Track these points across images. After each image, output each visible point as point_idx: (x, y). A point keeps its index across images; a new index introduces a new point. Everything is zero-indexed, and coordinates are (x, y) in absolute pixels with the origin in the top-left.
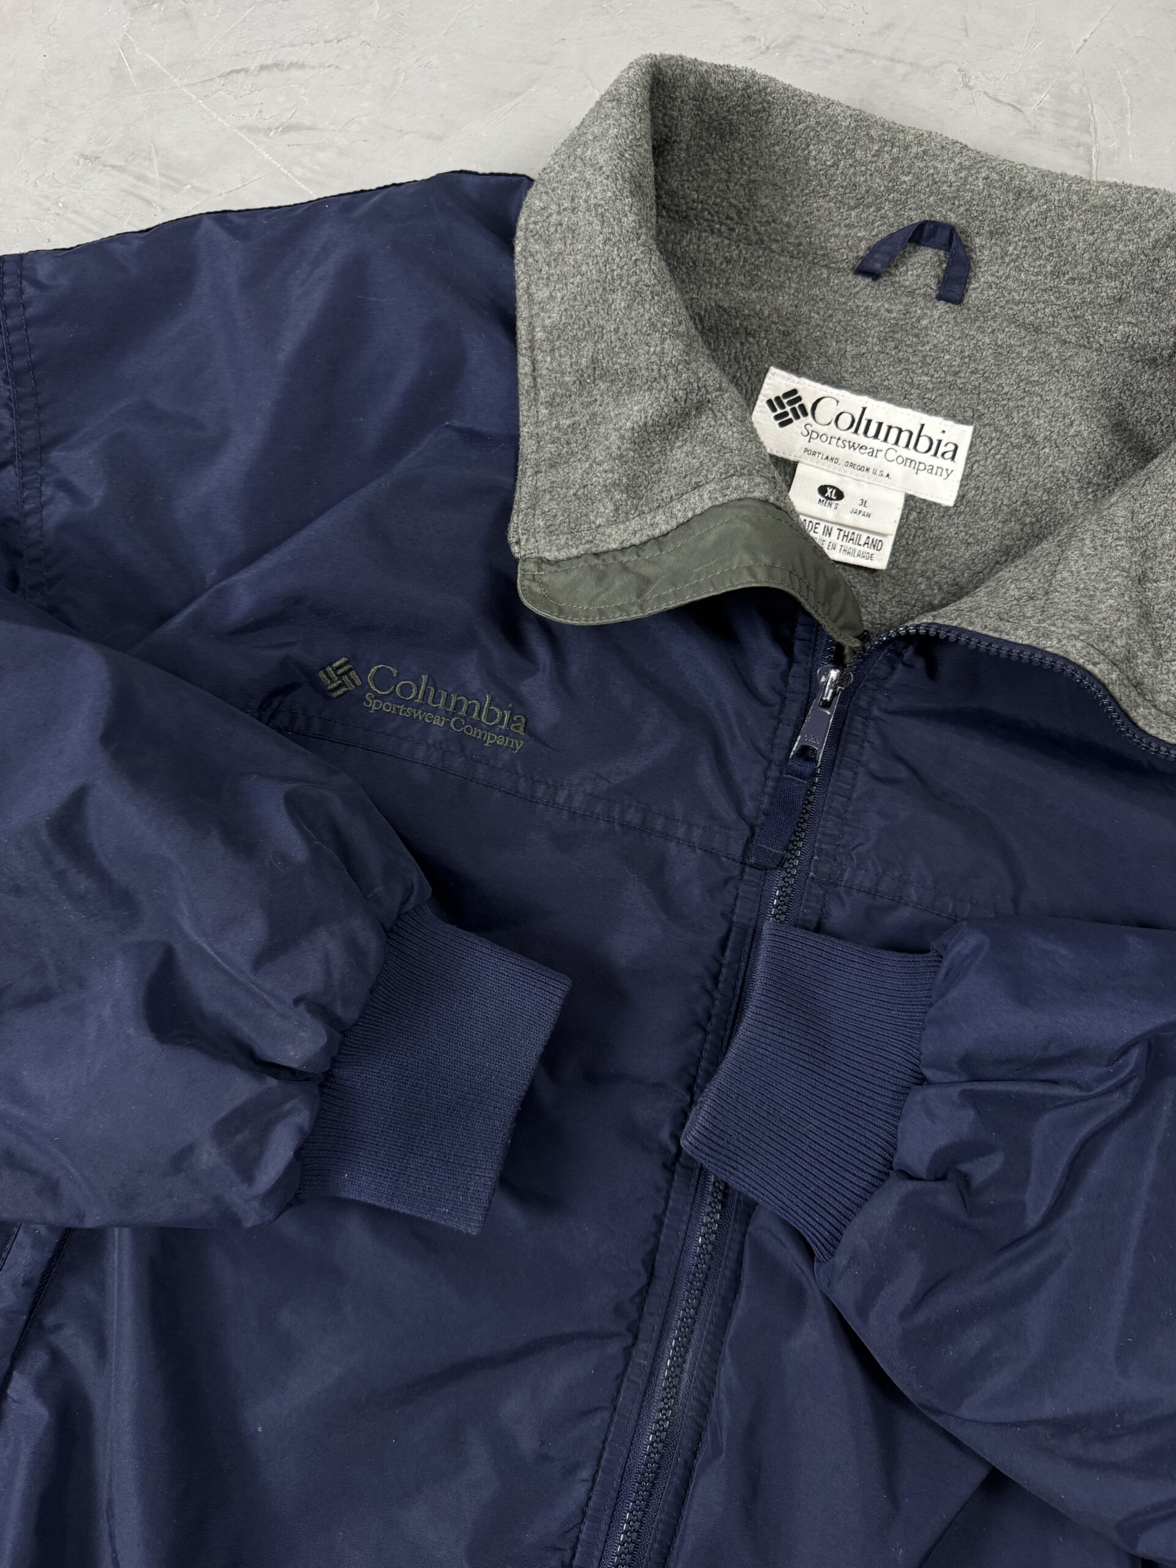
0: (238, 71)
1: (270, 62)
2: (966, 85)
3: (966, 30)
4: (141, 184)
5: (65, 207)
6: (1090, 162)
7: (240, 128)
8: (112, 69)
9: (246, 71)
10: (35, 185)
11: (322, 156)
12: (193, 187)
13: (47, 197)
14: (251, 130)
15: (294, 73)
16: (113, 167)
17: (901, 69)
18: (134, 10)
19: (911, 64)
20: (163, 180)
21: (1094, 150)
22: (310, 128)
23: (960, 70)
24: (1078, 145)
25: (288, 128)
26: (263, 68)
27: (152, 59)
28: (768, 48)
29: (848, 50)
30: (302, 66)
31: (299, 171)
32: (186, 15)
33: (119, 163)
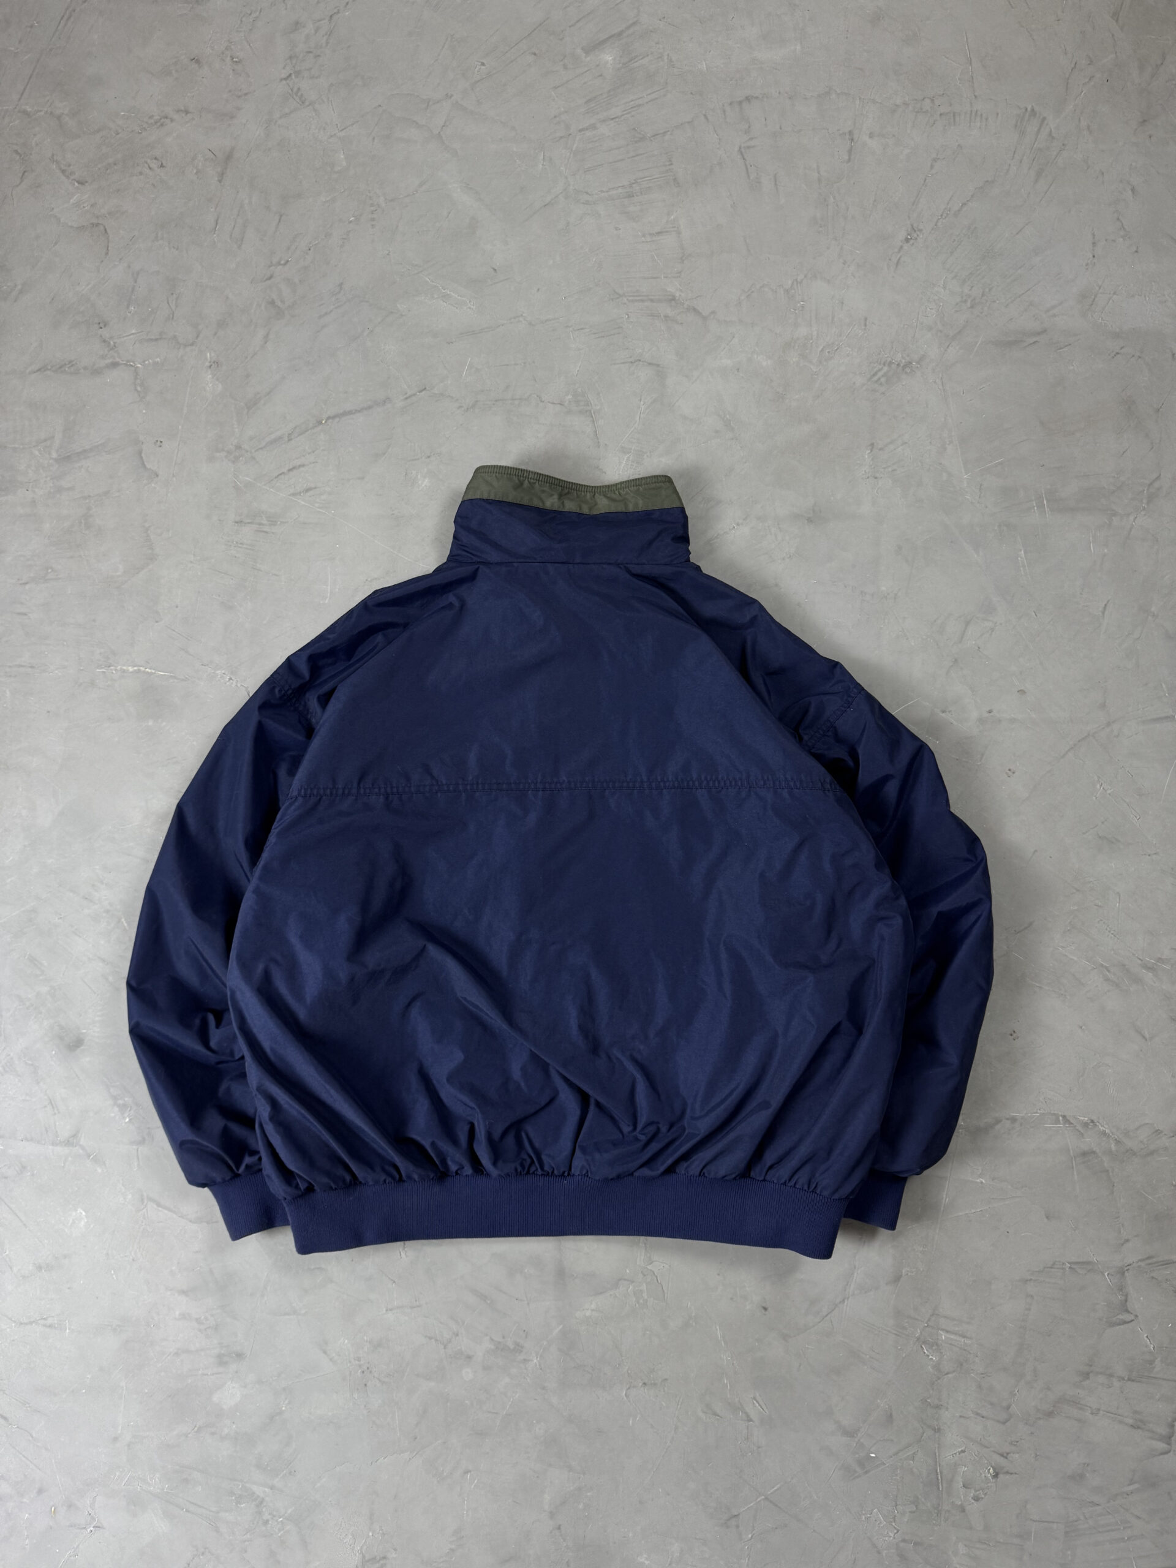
0: (281, 474)
1: (291, 467)
2: (542, 401)
3: (535, 380)
4: (261, 526)
5: (237, 543)
6: (592, 417)
7: (290, 495)
8: (234, 487)
9: (283, 473)
10: (222, 538)
11: (323, 497)
12: (281, 522)
13: (229, 541)
14: (294, 495)
15: (302, 469)
16: (249, 523)
17: (516, 402)
18: (233, 462)
19: (520, 399)
20: (269, 523)
21: (592, 412)
22: (315, 488)
23: (538, 396)
24: (586, 411)
25: (307, 490)
26: (290, 470)
27: (247, 479)
28: (468, 409)
29: (496, 401)
30: (303, 466)
31: (317, 505)
32: (253, 458)
33: (250, 521)
